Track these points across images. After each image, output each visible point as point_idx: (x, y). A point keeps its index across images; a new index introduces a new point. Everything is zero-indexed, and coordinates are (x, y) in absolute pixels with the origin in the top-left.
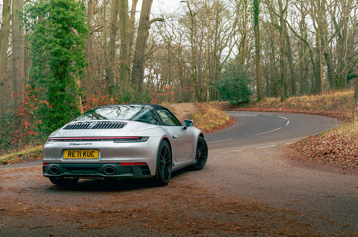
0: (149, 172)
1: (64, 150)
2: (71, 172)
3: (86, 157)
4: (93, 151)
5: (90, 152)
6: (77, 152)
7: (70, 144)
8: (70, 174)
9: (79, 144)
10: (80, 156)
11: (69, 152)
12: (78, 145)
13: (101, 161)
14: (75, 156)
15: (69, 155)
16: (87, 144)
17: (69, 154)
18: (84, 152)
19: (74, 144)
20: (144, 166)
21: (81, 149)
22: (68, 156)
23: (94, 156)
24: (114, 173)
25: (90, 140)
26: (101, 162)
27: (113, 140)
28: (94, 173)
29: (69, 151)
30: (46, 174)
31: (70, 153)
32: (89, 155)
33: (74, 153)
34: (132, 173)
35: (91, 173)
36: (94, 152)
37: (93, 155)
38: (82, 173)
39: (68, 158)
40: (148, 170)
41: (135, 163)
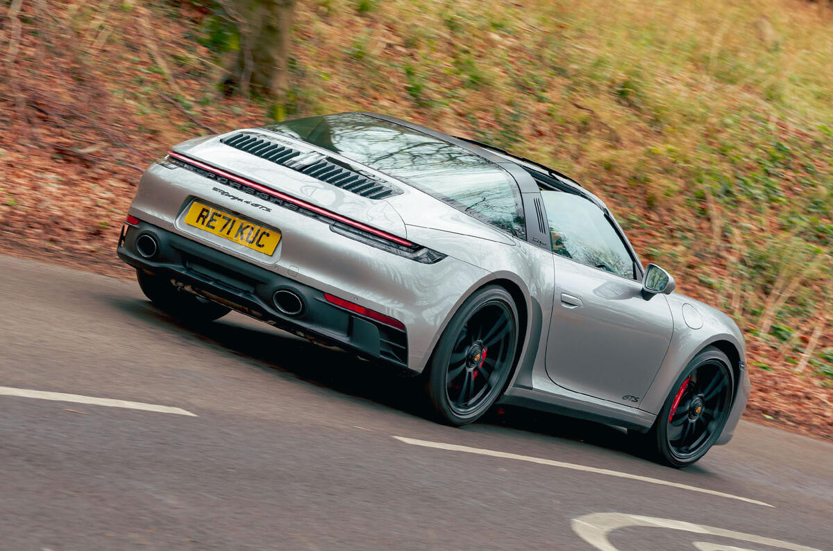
0: (404, 355)
1: (193, 198)
2: (189, 270)
3: (240, 241)
4: (267, 231)
5: (259, 230)
6: (224, 218)
7: (215, 189)
8: (183, 272)
9: (237, 198)
10: (228, 234)
11: (204, 210)
12: (234, 198)
13: (276, 266)
14: (213, 228)
15: (201, 219)
16: (257, 205)
17: (201, 215)
18: (242, 224)
19: (223, 193)
20: (394, 333)
21: (236, 214)
22: (197, 222)
23: (263, 246)
24: (297, 313)
25: (269, 198)
26: (275, 271)
27: (333, 222)
28: (246, 292)
29: (206, 207)
30: (124, 250)
31: (205, 214)
32: (251, 239)
33: (215, 217)
34: (349, 333)
35: (239, 291)
36: (268, 235)
37: (260, 243)
38: (216, 281)
39: (196, 224)
40: (404, 348)
41: (369, 312)
